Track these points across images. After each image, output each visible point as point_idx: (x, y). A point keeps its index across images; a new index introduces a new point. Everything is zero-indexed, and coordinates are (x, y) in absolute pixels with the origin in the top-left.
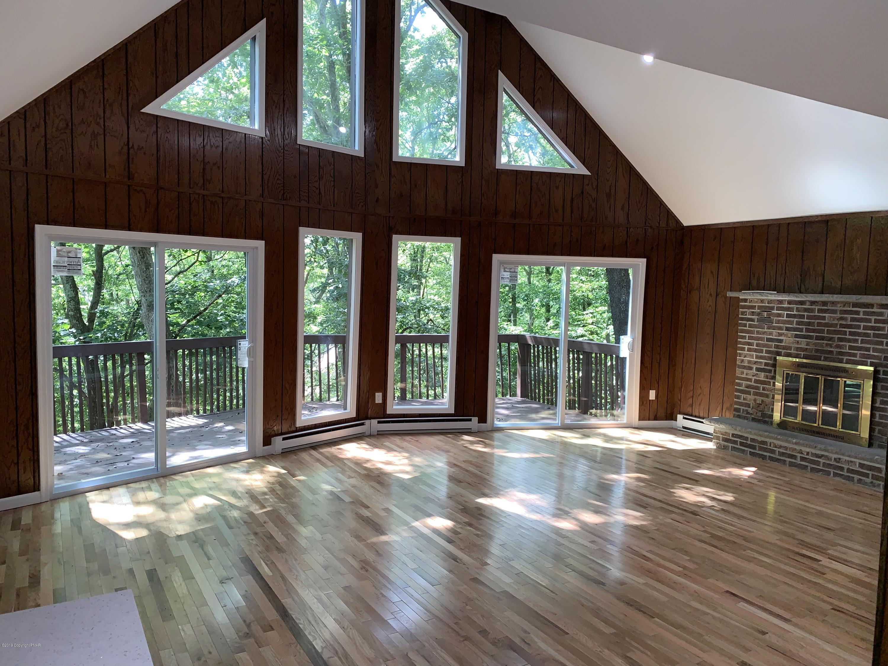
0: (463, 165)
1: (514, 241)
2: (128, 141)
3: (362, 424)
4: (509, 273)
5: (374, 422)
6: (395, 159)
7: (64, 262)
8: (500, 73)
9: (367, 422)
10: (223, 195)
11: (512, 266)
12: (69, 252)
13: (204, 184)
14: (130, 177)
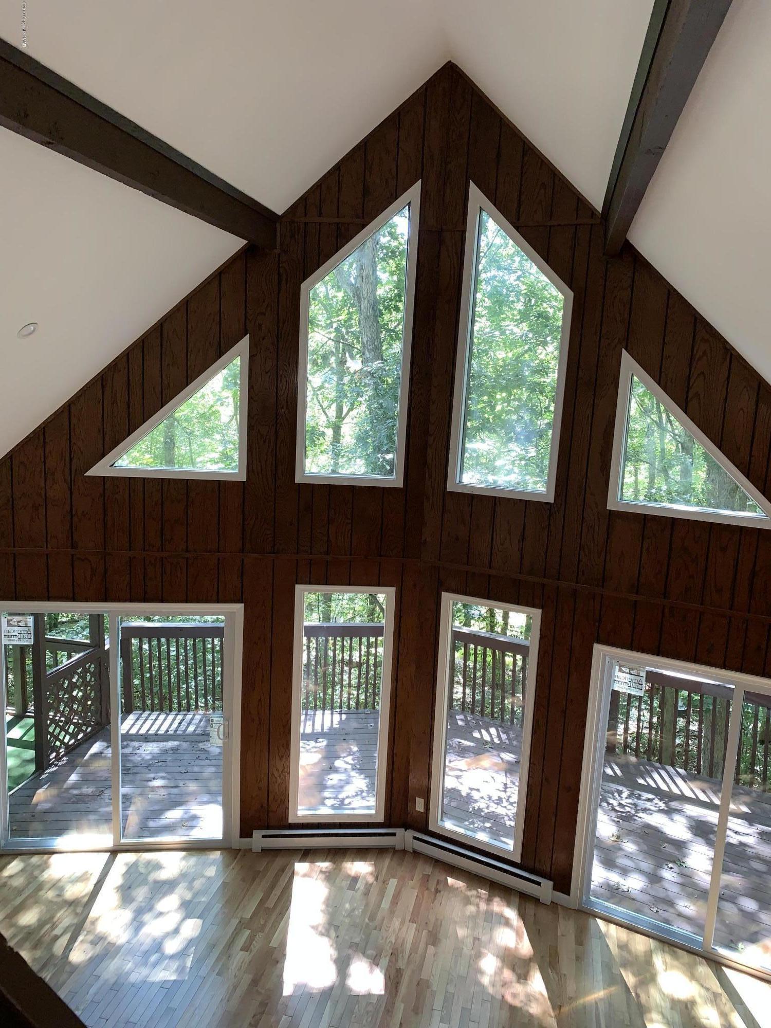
0: (551, 500)
1: (634, 628)
2: (71, 509)
3: (394, 834)
4: (628, 676)
5: (410, 833)
6: (450, 488)
7: (14, 631)
8: (625, 355)
9: (400, 832)
10: (188, 555)
11: (636, 666)
12: (20, 622)
13: (162, 545)
14: (74, 546)
